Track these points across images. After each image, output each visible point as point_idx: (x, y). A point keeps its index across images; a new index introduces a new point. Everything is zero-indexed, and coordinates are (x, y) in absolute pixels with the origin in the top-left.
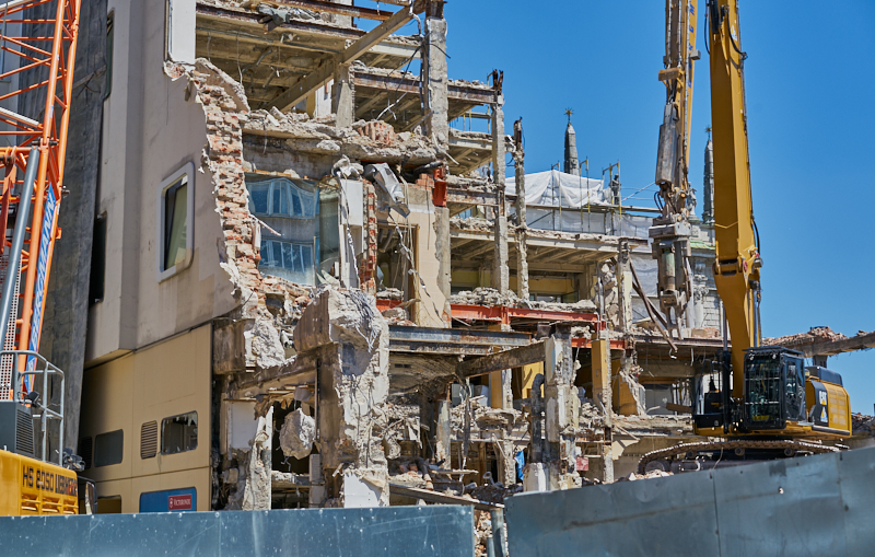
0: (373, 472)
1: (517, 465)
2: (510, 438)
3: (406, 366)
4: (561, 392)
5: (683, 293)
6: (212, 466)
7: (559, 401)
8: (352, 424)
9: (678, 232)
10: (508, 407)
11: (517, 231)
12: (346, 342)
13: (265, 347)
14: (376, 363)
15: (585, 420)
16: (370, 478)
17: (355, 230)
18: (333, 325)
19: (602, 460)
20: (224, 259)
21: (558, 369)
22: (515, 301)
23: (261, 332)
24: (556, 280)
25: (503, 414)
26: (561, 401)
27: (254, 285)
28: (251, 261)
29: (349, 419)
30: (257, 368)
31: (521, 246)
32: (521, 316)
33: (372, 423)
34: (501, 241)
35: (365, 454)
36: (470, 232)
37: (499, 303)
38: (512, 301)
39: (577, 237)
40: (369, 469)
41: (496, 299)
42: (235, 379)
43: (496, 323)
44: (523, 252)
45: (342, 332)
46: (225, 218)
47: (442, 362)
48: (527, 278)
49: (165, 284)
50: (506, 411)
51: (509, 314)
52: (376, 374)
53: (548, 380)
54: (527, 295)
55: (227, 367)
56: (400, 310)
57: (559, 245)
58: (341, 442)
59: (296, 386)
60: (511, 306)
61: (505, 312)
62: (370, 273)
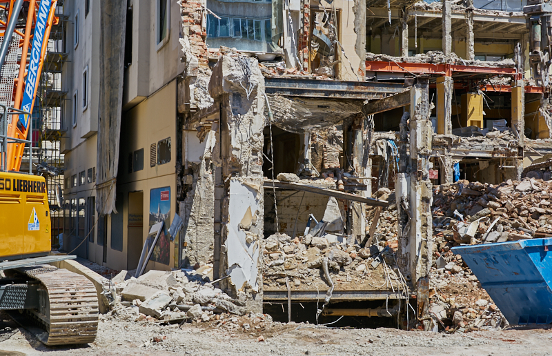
0: (252, 179)
1: (454, 172)
2: (450, 154)
3: (325, 107)
4: (419, 125)
5: (547, 53)
6: (176, 172)
7: (417, 131)
8: (237, 147)
9: (544, 10)
10: (449, 133)
11: (467, 11)
12: (235, 92)
13: (203, 95)
14: (255, 106)
15: (505, 142)
16: (249, 183)
17: (294, 14)
18: (225, 80)
19: (516, 169)
20: (182, 35)
21: (418, 109)
22: (456, 60)
23: (201, 84)
24: (501, 45)
25: (445, 138)
26: (419, 131)
27: (199, 53)
28: (199, 37)
29: (234, 144)
30: (197, 109)
31: (469, 22)
32: (459, 70)
33: (252, 146)
34: (447, 18)
35: (246, 167)
36: (432, 13)
37: (444, 61)
38: (453, 60)
39: (511, 14)
40: (249, 177)
41: (442, 59)
42: (189, 117)
43: (441, 75)
44: (471, 26)
45: (232, 85)
46: (183, 7)
47: (350, 104)
48: (473, 44)
49: (159, 53)
50: (447, 136)
51: (451, 69)
52: (255, 113)
53: (412, 116)
54: (473, 56)
55: (183, 109)
56: (327, 68)
57: (497, 20)
58: (231, 159)
59: (213, 121)
60: (453, 64)
61: (448, 68)
62: (305, 43)
